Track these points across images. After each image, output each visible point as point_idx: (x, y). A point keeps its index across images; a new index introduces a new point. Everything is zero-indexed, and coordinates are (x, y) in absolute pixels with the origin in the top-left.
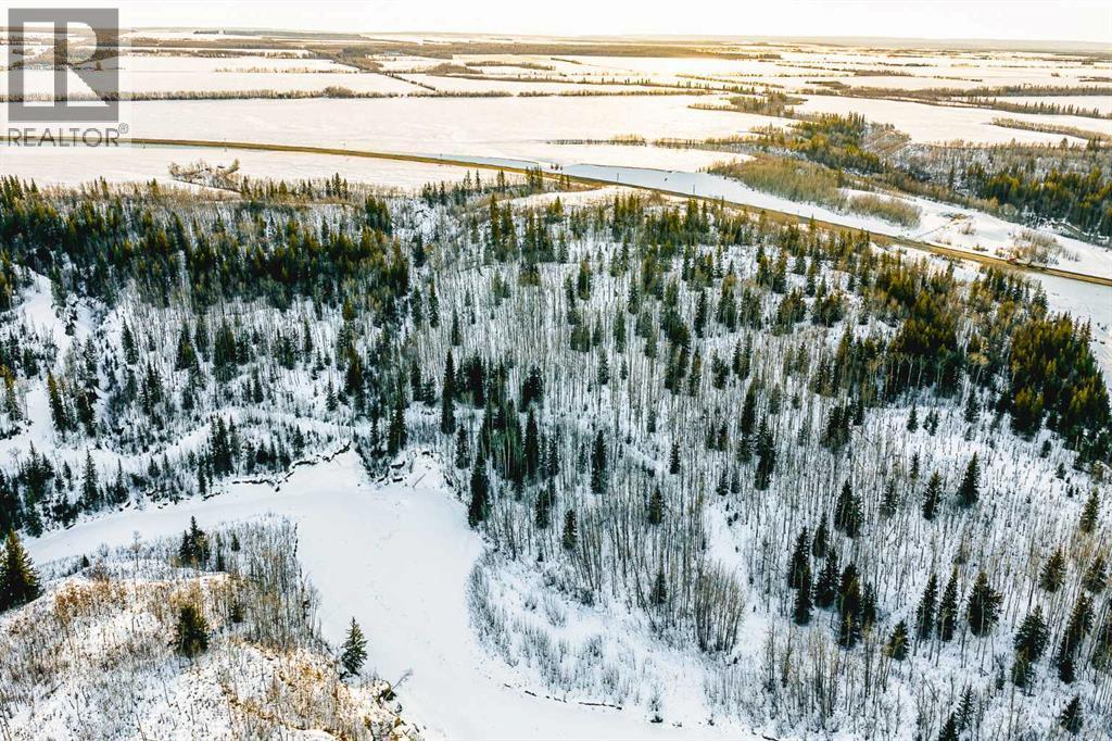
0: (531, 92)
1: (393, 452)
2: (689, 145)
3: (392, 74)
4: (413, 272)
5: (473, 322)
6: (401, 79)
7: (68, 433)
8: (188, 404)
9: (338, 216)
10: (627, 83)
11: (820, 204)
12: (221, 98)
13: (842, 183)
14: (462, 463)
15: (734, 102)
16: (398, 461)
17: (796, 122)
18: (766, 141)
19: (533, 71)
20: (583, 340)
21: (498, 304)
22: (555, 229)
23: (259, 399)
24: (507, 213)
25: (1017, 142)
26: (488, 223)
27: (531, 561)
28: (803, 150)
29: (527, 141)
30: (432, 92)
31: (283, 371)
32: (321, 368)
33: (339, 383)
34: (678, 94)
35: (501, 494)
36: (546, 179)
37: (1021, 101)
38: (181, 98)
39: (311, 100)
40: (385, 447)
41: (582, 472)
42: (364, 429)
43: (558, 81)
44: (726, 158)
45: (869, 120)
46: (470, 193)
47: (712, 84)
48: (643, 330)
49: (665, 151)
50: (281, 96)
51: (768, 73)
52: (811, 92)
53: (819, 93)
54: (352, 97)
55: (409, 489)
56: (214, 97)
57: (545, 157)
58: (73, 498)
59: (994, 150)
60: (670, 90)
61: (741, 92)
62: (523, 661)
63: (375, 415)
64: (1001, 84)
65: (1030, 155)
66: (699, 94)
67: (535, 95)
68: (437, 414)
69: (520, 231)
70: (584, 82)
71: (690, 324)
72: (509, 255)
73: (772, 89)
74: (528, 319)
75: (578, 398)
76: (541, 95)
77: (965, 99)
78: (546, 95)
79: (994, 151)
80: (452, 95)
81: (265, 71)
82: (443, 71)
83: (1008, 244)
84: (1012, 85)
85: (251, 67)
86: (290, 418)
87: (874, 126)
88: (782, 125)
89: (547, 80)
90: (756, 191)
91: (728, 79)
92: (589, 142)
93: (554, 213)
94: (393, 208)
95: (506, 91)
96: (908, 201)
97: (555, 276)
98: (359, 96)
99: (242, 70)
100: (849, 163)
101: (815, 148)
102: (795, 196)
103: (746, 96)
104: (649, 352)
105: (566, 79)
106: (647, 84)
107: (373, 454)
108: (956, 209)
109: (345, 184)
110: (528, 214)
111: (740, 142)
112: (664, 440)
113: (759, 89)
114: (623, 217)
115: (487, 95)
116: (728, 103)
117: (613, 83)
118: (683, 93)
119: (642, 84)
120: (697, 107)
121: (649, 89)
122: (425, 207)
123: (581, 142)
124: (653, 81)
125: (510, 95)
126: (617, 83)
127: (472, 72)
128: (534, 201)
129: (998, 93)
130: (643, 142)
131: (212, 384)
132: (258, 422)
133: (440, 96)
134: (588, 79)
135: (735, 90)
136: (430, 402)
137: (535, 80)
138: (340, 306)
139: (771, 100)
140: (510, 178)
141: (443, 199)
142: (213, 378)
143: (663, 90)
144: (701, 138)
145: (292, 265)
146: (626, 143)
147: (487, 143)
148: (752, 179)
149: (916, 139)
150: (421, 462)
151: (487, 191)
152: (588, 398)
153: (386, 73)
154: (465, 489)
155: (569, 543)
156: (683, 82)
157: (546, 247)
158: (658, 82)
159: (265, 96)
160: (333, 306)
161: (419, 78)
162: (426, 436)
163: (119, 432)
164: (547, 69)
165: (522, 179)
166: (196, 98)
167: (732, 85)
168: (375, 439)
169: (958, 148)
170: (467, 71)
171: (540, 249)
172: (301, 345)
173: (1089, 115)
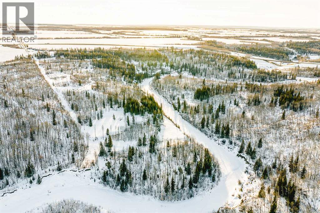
10: (161, 36)
17: (204, 41)
45: (217, 41)
53: (203, 37)
64: (240, 35)
65: (247, 46)
73: (194, 37)
77: (233, 38)
79: (240, 45)
84: (242, 35)
87: (218, 42)
130: (180, 44)
149: (227, 44)
169: (234, 45)
173: (257, 40)
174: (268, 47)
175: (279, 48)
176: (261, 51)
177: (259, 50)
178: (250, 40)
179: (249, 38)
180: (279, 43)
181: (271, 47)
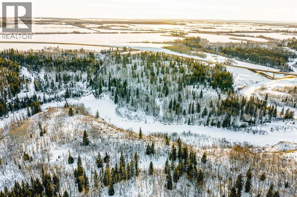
0: (123, 32)
1: (100, 94)
2: (159, 43)
3: (89, 28)
4: (100, 66)
5: (113, 74)
6: (91, 29)
7: (38, 92)
8: (59, 87)
9: (84, 56)
10: (147, 30)
11: (186, 54)
12: (48, 34)
13: (191, 50)
14: (113, 95)
15: (171, 34)
16: (101, 95)
17: (184, 38)
18: (176, 42)
19: (124, 27)
20: (135, 76)
21: (118, 71)
22: (129, 58)
23: (73, 87)
24: (119, 55)
25: (232, 42)
26: (115, 57)
27: (126, 107)
28: (184, 44)
29: (123, 42)
30: (99, 32)
31: (77, 82)
32: (84, 82)
33: (88, 83)
34: (159, 33)
35: (120, 99)
36: (127, 49)
37: (237, 34)
38: (38, 34)
39: (70, 34)
40: (98, 93)
41: (135, 96)
42: (94, 91)
43: (130, 30)
44: (167, 45)
45: (202, 38)
46: (111, 52)
47: (167, 31)
48: (147, 75)
49: (154, 44)
50: (63, 33)
51: (182, 28)
52: (191, 32)
53: (192, 32)
54: (80, 33)
55: (103, 100)
56: (46, 33)
57: (127, 45)
58: (42, 101)
59: (227, 43)
60: (157, 32)
61: (174, 32)
62: (125, 117)
63: (95, 89)
65: (233, 45)
66: (164, 33)
67: (124, 33)
68: (108, 88)
69: (122, 58)
70: (136, 30)
71: (156, 73)
72: (120, 63)
73: (181, 32)
74: (125, 72)
75: (134, 85)
76: (126, 33)
77: (226, 34)
78: (127, 33)
80: (104, 33)
81: (56, 28)
82: (101, 28)
83: (224, 61)
85: (53, 27)
86: (80, 89)
88: (182, 39)
89: (127, 30)
90: (173, 52)
91: (171, 29)
92: (137, 42)
93: (129, 55)
94: (95, 54)
95: (117, 32)
96: (205, 53)
97: (129, 66)
98: (82, 33)
99: (50, 28)
100: (194, 47)
101: (187, 43)
102: (181, 52)
103: (175, 33)
104: (148, 78)
105: (132, 29)
106: (152, 30)
107: (96, 94)
108: (215, 55)
109: (84, 50)
110: (124, 55)
111: (171, 42)
112: (149, 90)
113: (178, 32)
114: (143, 56)
115: (113, 33)
116: (170, 35)
117: (143, 30)
118: (160, 33)
119: (150, 31)
120: (163, 35)
121: (152, 31)
122: (101, 54)
123: (135, 42)
124: (153, 30)
125: (118, 33)
126: (144, 30)
127: (109, 28)
128: (125, 53)
129: (234, 32)
130: (149, 43)
131: (63, 85)
132: (73, 90)
133: (101, 33)
134: (137, 29)
135: (173, 32)
136: (106, 86)
137: (124, 30)
138: (86, 72)
139: (180, 34)
140: (119, 49)
141: (105, 53)
142: (63, 83)
143: (155, 32)
144: (162, 41)
145: (76, 64)
146: (145, 43)
147: (114, 43)
148: (172, 49)
149: (210, 42)
150: (105, 96)
151: (114, 51)
152: (136, 85)
153: (87, 28)
154: (114, 99)
155: (132, 105)
156: (160, 30)
157: (127, 60)
158: (155, 30)
159: (59, 33)
160: (85, 72)
161: (96, 29)
162: (106, 91)
163: (47, 92)
164: (127, 27)
165: (122, 49)
166: (42, 34)
167: (172, 31)
168: (96, 92)
169: (219, 43)
170: (107, 28)
171: (126, 61)
172: (80, 78)
173: (252, 37)
174: (262, 46)
175: (276, 49)
176: (249, 53)
177: (247, 52)
178: (244, 36)
179: (243, 34)
180: (278, 40)
181: (266, 46)
